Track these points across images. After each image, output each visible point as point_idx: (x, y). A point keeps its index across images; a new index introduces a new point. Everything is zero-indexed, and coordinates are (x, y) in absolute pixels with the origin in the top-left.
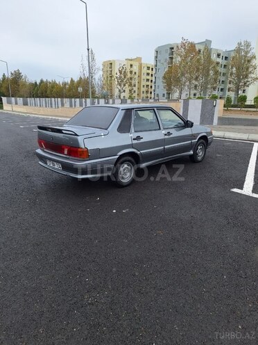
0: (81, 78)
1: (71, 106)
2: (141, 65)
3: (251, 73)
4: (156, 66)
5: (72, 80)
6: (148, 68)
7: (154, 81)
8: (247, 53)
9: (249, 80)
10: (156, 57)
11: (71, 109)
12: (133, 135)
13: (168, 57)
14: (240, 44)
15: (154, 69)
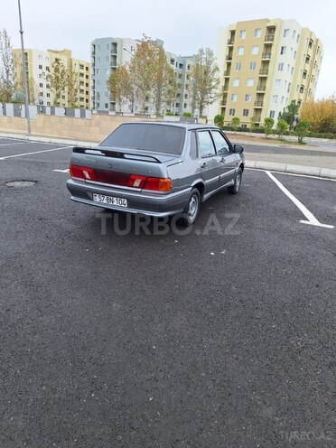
2: (70, 61)
3: (214, 87)
4: (94, 65)
6: (82, 66)
7: (91, 84)
8: (209, 63)
9: (213, 96)
10: (94, 53)
12: (201, 162)
13: (110, 55)
14: (201, 51)
15: (91, 70)
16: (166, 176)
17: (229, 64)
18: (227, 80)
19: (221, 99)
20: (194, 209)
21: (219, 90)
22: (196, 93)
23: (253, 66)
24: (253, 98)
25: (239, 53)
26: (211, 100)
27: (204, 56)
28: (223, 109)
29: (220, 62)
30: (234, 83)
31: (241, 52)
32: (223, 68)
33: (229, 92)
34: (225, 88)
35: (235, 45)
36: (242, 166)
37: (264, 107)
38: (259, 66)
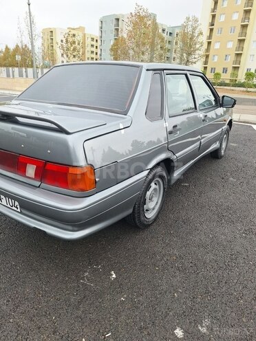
0: (17, 46)
1: (8, 76)
2: (85, 35)
3: (198, 49)
4: (101, 37)
5: (7, 48)
6: (93, 39)
7: (99, 53)
8: (194, 29)
9: (196, 56)
11: (9, 80)
12: (168, 124)
13: (113, 28)
14: (188, 19)
15: (99, 41)
16: (82, 163)
17: (211, 30)
18: (209, 43)
19: (203, 59)
20: (155, 199)
21: (202, 52)
22: (182, 55)
23: (232, 30)
24: (232, 58)
25: (221, 19)
26: (194, 60)
27: (190, 23)
28: (205, 68)
29: (204, 27)
30: (216, 46)
31: (223, 18)
32: (206, 33)
33: (211, 53)
34: (208, 50)
35: (217, 13)
36: (230, 123)
37: (241, 66)
38: (238, 29)
